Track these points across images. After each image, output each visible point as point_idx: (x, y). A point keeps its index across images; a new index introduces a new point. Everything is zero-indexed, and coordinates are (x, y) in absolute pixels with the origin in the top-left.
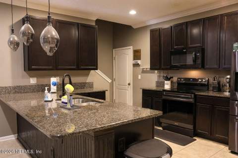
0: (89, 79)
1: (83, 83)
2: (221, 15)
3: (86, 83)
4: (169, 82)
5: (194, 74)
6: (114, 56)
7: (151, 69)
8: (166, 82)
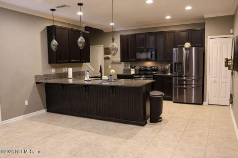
2: (165, 32)
4: (134, 69)
5: (149, 64)
7: (121, 61)
8: (132, 69)
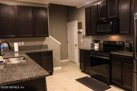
0: (45, 43)
1: (41, 45)
3: (43, 45)
4: (97, 44)
6: (68, 27)
7: (86, 35)
